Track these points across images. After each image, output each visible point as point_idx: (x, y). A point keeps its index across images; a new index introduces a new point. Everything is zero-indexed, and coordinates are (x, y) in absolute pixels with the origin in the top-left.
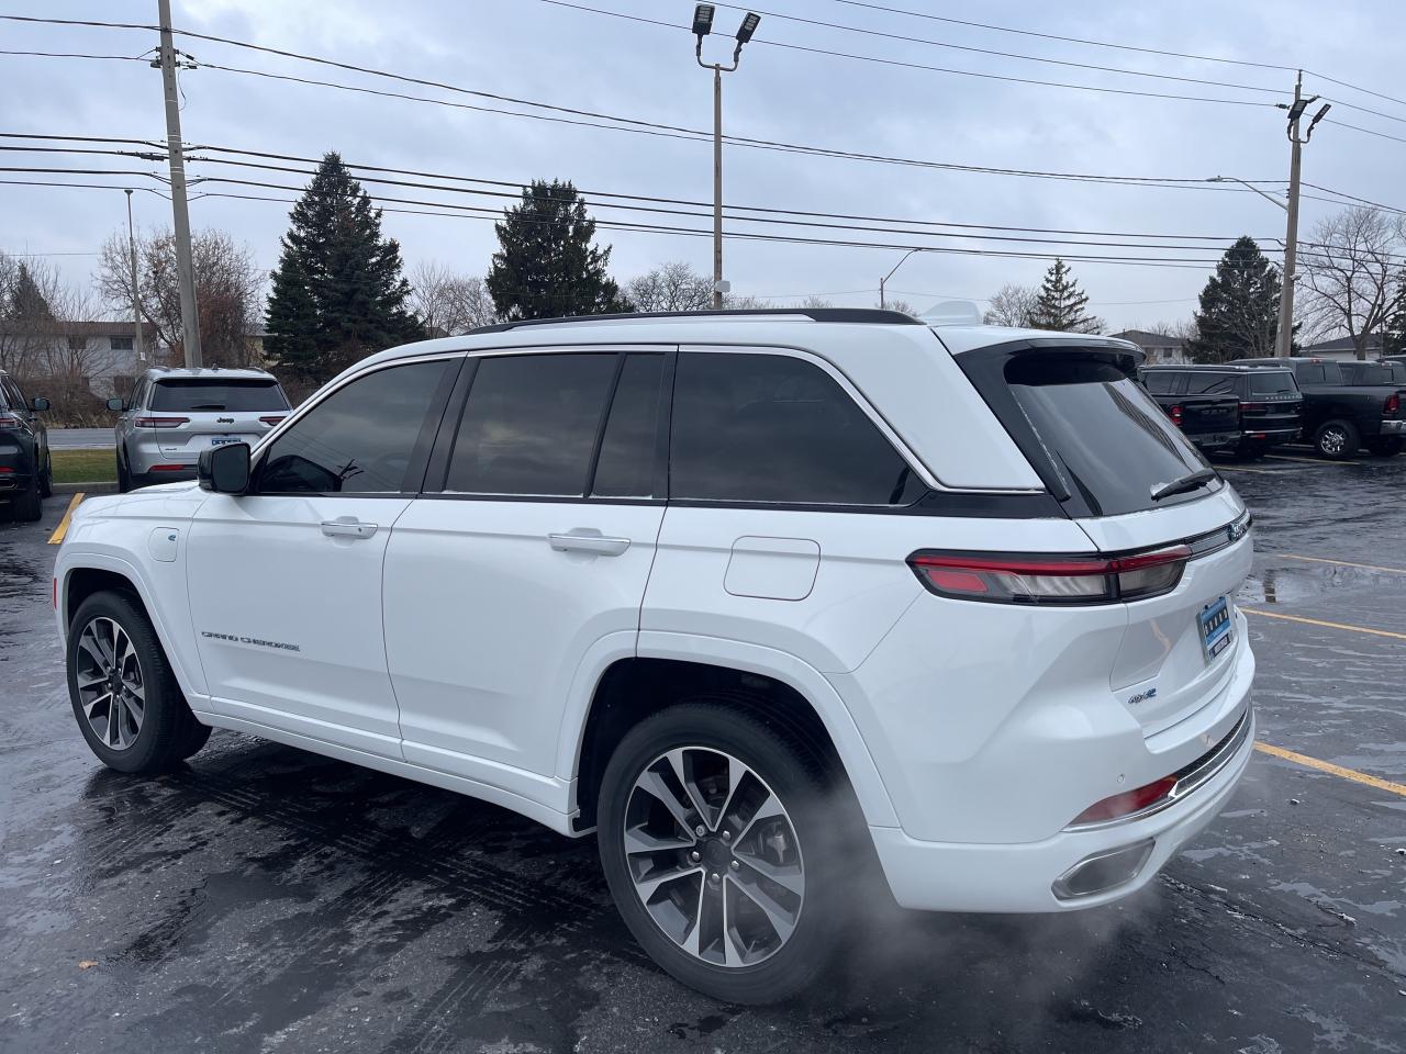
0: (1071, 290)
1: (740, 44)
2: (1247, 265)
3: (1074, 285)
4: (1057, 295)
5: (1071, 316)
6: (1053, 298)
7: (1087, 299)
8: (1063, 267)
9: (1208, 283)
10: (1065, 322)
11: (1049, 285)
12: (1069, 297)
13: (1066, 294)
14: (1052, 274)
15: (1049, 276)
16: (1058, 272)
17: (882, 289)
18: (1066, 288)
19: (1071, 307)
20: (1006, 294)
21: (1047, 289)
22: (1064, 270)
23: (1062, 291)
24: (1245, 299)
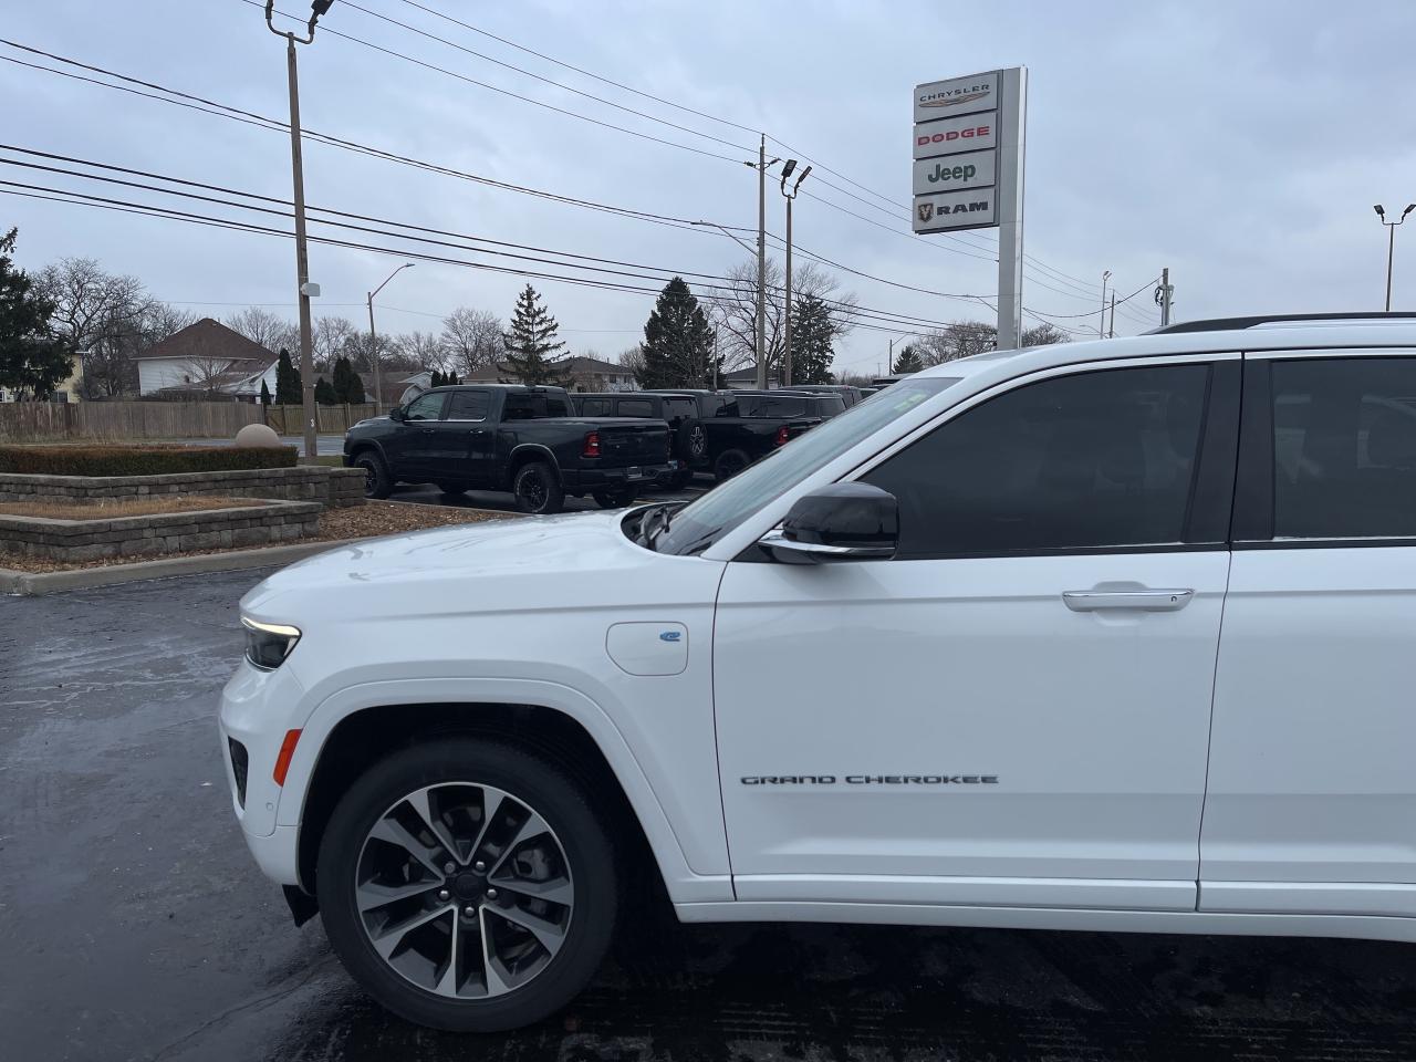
0: (542, 315)
1: (315, 15)
2: (681, 303)
3: (544, 311)
4: (529, 320)
5: (545, 341)
6: (527, 323)
7: (557, 325)
8: (534, 293)
9: (650, 316)
10: (539, 347)
11: (522, 310)
12: (540, 323)
13: (537, 320)
14: (524, 299)
15: (520, 300)
16: (529, 298)
17: (370, 304)
18: (539, 313)
19: (545, 331)
20: (459, 316)
21: (518, 312)
22: (534, 296)
23: (533, 317)
24: (679, 333)
